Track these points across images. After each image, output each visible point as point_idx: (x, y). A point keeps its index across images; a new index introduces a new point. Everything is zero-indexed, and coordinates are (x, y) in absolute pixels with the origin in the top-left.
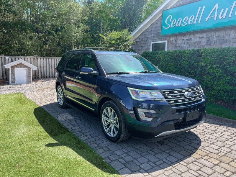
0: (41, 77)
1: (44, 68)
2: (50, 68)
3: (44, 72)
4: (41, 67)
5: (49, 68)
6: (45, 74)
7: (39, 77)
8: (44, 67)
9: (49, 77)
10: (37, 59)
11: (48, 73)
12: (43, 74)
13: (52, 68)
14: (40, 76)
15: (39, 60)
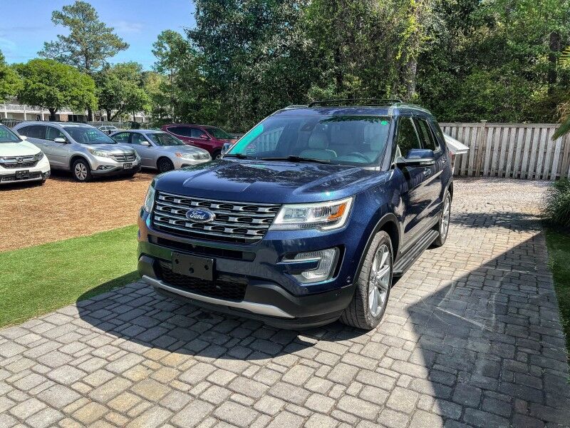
0: (489, 173)
1: (500, 151)
2: (518, 151)
3: (498, 162)
4: (492, 148)
5: (515, 151)
6: (501, 167)
7: (485, 174)
8: (500, 148)
9: (511, 175)
10: (487, 128)
11: (509, 166)
12: (494, 166)
13: (522, 152)
14: (486, 170)
15: (491, 130)
